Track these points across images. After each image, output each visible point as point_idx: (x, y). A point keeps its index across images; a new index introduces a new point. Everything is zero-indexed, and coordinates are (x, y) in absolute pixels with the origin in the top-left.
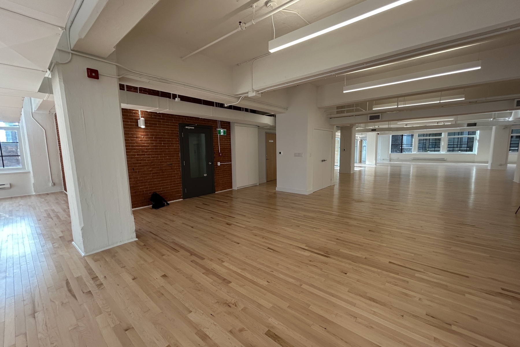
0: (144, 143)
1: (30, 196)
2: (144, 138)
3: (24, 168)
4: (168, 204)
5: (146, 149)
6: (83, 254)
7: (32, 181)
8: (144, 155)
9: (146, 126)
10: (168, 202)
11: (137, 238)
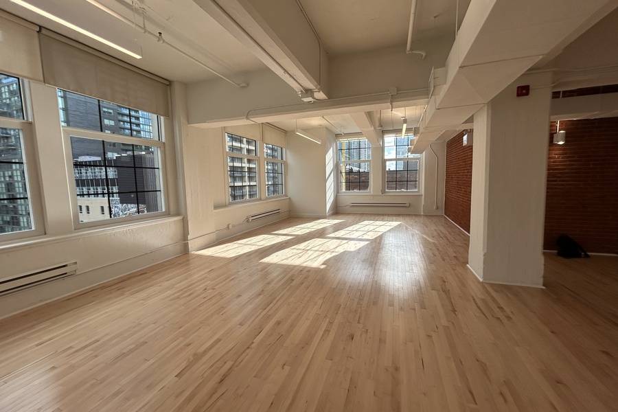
0: (558, 165)
1: (420, 215)
2: (558, 158)
3: (419, 191)
4: (588, 256)
5: (561, 173)
6: (481, 280)
7: (423, 203)
8: (556, 181)
9: (566, 141)
10: (589, 253)
11: (544, 285)
